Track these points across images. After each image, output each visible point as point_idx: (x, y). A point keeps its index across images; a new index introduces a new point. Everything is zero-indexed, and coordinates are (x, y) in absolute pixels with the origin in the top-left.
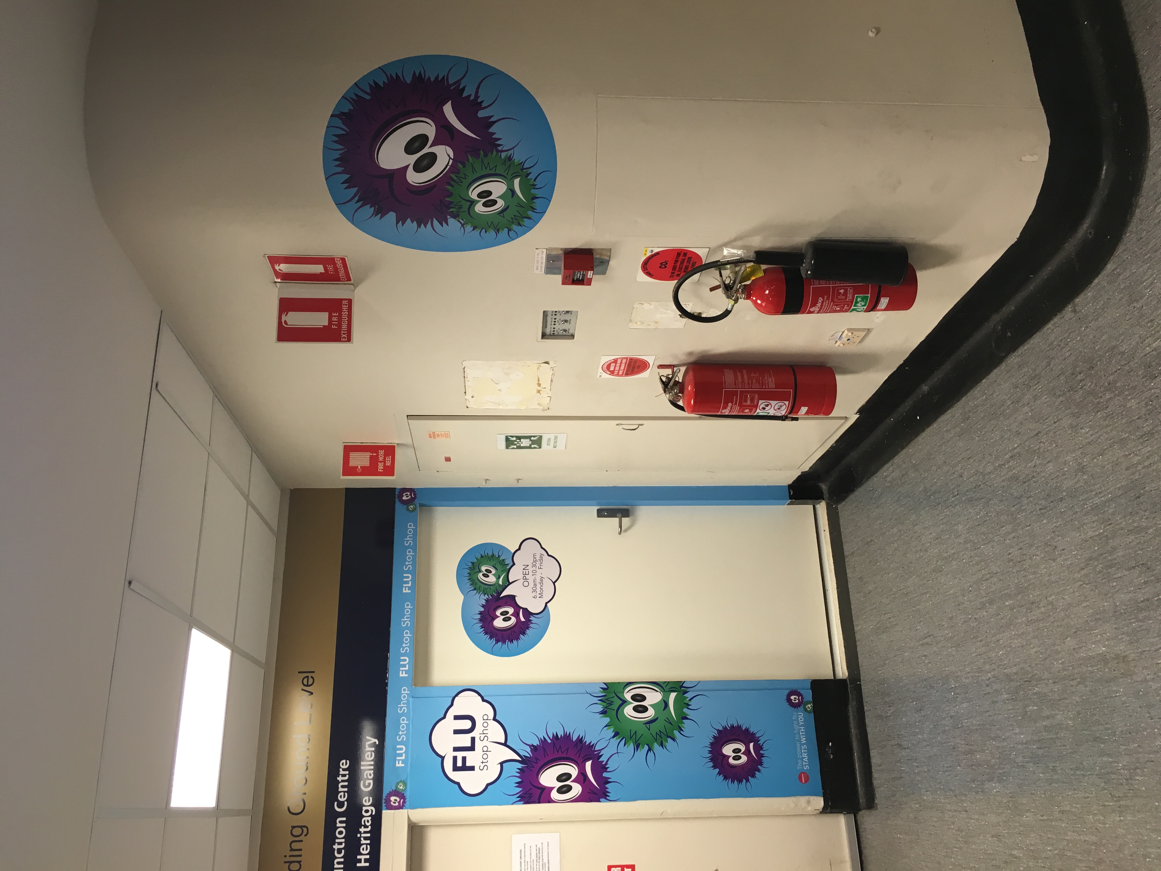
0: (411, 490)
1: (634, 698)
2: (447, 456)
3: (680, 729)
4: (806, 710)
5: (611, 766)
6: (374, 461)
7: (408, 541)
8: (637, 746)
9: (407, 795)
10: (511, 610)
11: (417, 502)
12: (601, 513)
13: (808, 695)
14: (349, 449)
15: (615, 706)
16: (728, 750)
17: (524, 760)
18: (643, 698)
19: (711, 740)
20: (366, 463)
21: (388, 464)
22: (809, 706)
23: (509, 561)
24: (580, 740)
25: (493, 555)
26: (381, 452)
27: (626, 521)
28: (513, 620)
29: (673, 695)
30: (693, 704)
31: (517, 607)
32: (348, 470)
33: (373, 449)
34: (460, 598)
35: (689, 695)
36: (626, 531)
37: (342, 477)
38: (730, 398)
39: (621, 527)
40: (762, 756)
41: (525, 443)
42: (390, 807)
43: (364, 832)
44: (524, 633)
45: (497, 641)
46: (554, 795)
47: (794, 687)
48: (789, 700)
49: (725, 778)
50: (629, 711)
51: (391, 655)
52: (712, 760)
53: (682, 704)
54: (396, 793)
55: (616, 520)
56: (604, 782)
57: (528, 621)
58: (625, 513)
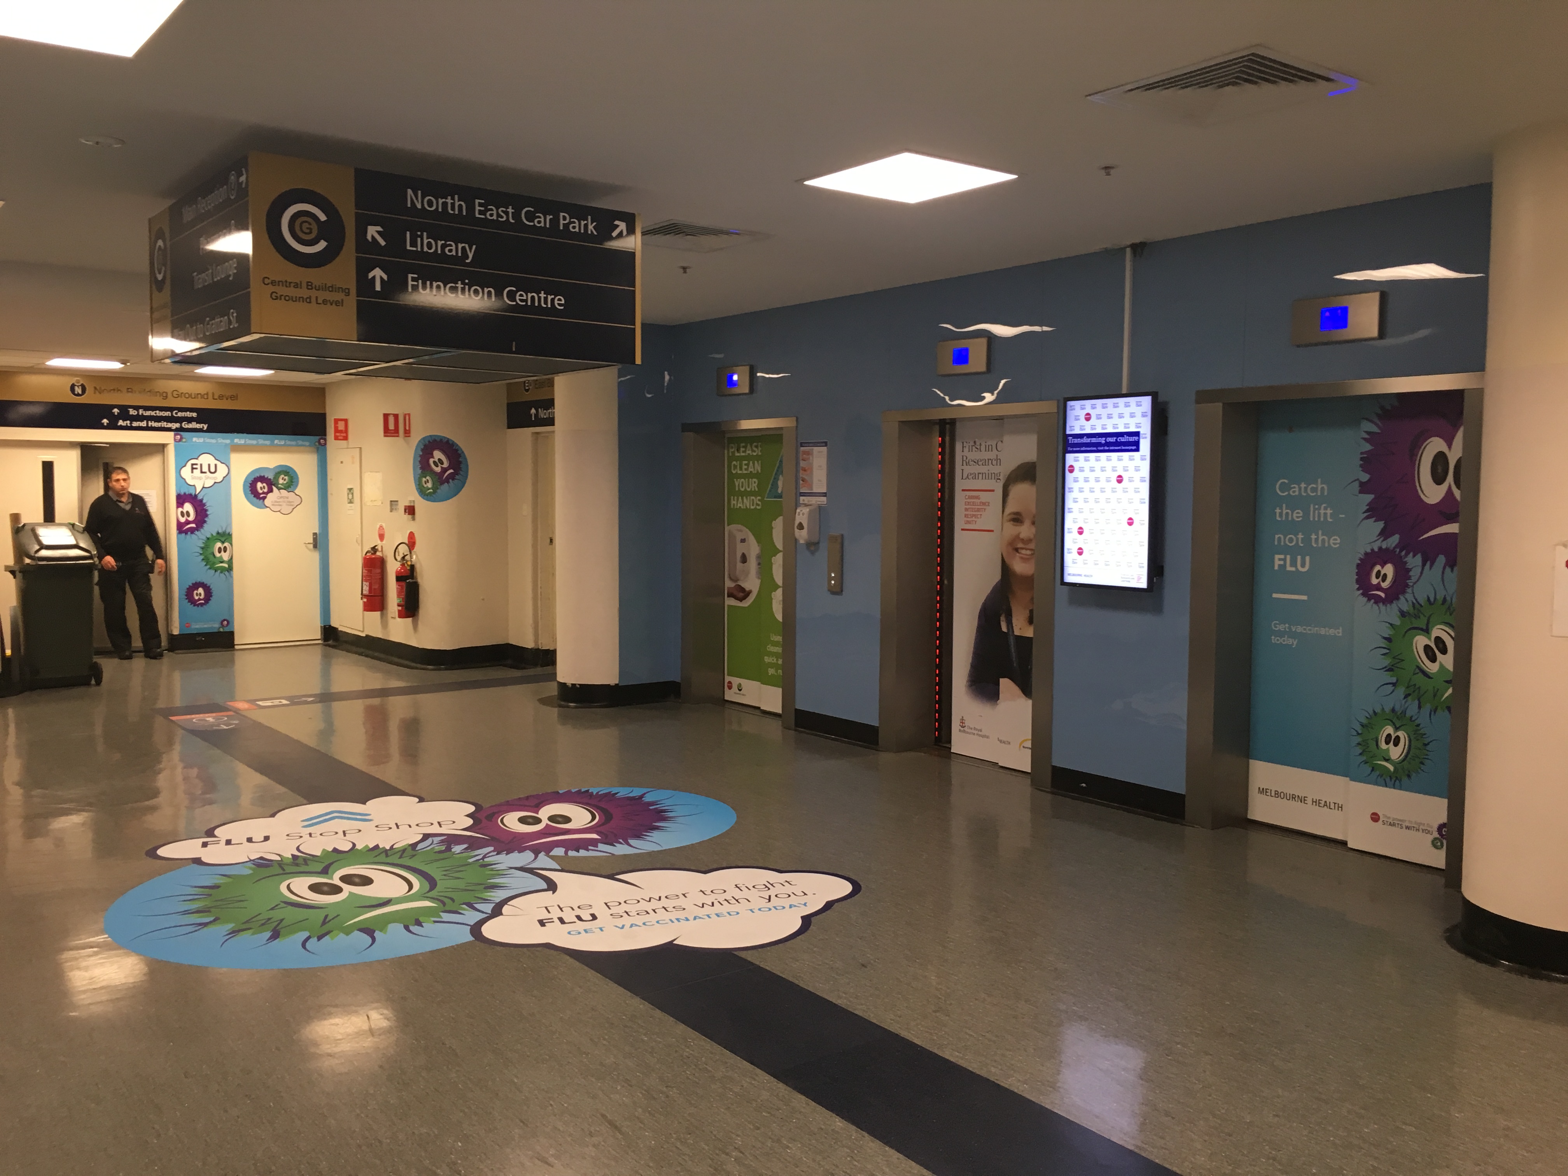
0: (325, 444)
1: (225, 548)
2: (344, 462)
3: (210, 568)
4: (220, 628)
5: (193, 536)
6: (341, 431)
7: (300, 442)
8: (202, 548)
9: (180, 443)
10: (266, 490)
11: (320, 446)
12: (315, 534)
13: (227, 629)
14: (346, 421)
15: (221, 538)
16: (201, 590)
17: (196, 496)
18: (225, 551)
19: (205, 583)
20: (340, 428)
21: (340, 438)
22: (221, 630)
23: (290, 489)
24: (205, 522)
25: (292, 482)
26: (344, 435)
27: (311, 546)
28: (261, 491)
29: (226, 566)
30: (222, 575)
31: (267, 493)
32: (336, 421)
33: (346, 431)
34: (272, 466)
35: (226, 573)
36: (306, 546)
37: (333, 419)
38: (370, 571)
39: (309, 543)
40: (198, 606)
41: (350, 496)
42: (175, 435)
43: (164, 424)
44: (254, 496)
45: (250, 484)
46: (180, 510)
47: (231, 623)
48: (224, 620)
49: (187, 589)
50: (219, 545)
51: (245, 435)
52: (196, 583)
53: (223, 570)
54: (181, 438)
55: (312, 542)
56: (186, 532)
57: (260, 499)
58: (315, 546)
